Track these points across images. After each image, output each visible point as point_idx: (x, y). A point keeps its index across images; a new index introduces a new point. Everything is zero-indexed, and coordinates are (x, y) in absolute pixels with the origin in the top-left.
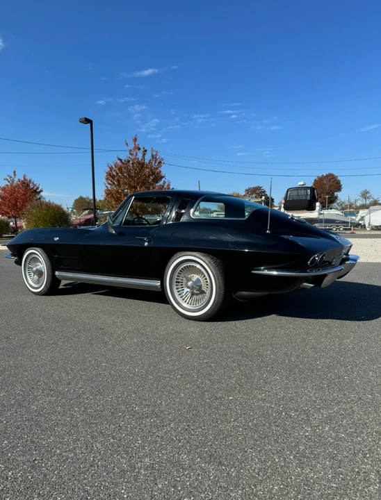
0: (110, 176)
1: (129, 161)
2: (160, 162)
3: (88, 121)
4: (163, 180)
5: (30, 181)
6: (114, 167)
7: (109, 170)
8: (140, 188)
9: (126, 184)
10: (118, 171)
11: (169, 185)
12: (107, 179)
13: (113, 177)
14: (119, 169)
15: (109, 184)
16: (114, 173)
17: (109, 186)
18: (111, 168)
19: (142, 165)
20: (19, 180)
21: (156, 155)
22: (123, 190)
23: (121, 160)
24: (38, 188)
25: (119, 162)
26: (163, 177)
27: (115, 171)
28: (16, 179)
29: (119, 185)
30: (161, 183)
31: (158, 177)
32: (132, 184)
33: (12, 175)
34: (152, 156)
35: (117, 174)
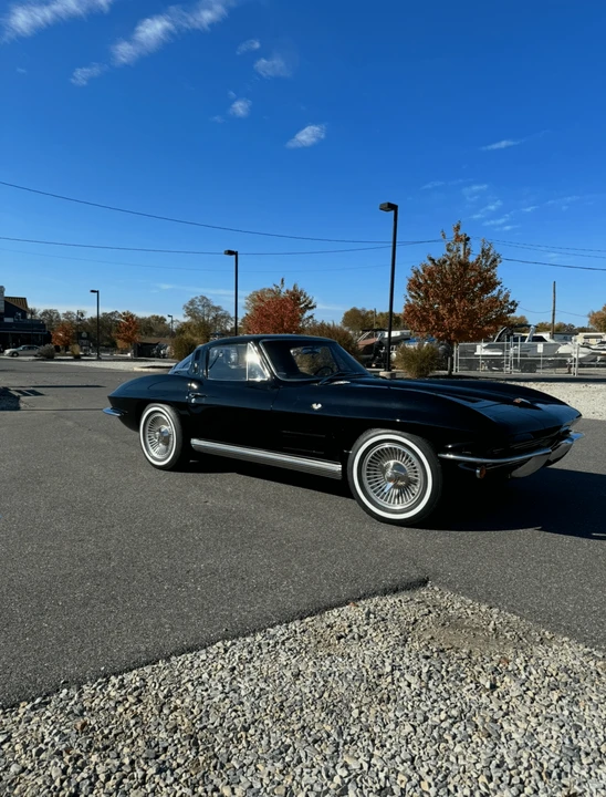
0: (415, 285)
1: (445, 262)
2: (495, 260)
3: (392, 207)
4: (498, 288)
5: (301, 293)
6: (421, 271)
7: (413, 275)
8: (460, 302)
9: (437, 296)
10: (427, 277)
11: (507, 296)
12: (410, 289)
13: (419, 286)
14: (429, 275)
15: (412, 297)
16: (421, 281)
17: (411, 300)
18: (417, 273)
19: (464, 266)
20: (288, 291)
21: (489, 250)
22: (431, 306)
23: (433, 260)
24: (310, 303)
25: (429, 263)
26: (499, 284)
27: (422, 277)
28: (284, 290)
29: (427, 296)
30: (495, 293)
31: (490, 284)
32: (447, 296)
33: (279, 284)
34: (483, 251)
35: (426, 281)
